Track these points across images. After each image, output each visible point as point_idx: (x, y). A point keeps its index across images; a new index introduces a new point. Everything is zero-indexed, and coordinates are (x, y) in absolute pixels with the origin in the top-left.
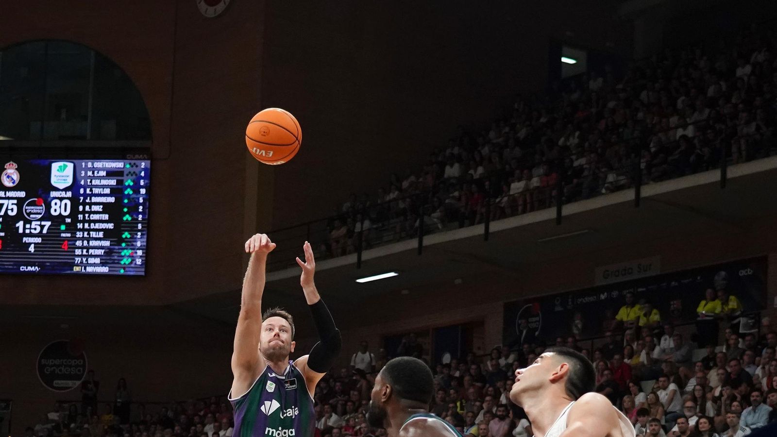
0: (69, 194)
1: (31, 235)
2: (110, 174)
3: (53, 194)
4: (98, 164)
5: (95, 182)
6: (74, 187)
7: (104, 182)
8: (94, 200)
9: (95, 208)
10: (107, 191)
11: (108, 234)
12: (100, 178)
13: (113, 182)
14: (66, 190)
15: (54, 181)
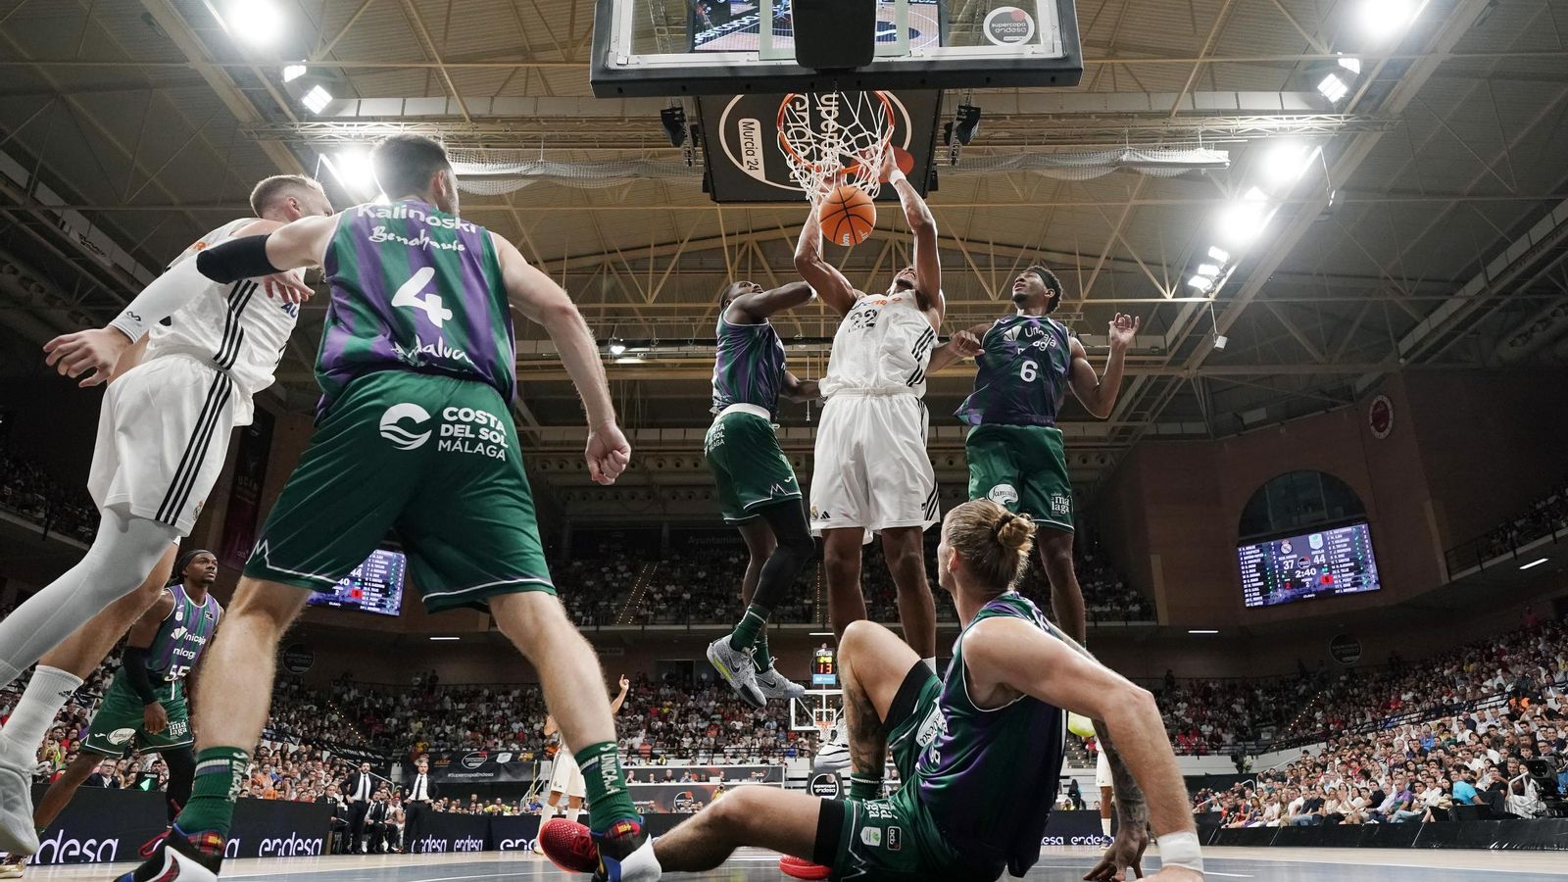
0: (1323, 551)
1: (1306, 576)
2: (1345, 535)
3: (1313, 553)
4: (1336, 531)
5: (1336, 542)
6: (1325, 546)
7: (1342, 541)
8: (1338, 551)
9: (1340, 556)
10: (1345, 545)
11: (1351, 569)
12: (1339, 539)
13: (1347, 540)
14: (1320, 549)
15: (1312, 546)
